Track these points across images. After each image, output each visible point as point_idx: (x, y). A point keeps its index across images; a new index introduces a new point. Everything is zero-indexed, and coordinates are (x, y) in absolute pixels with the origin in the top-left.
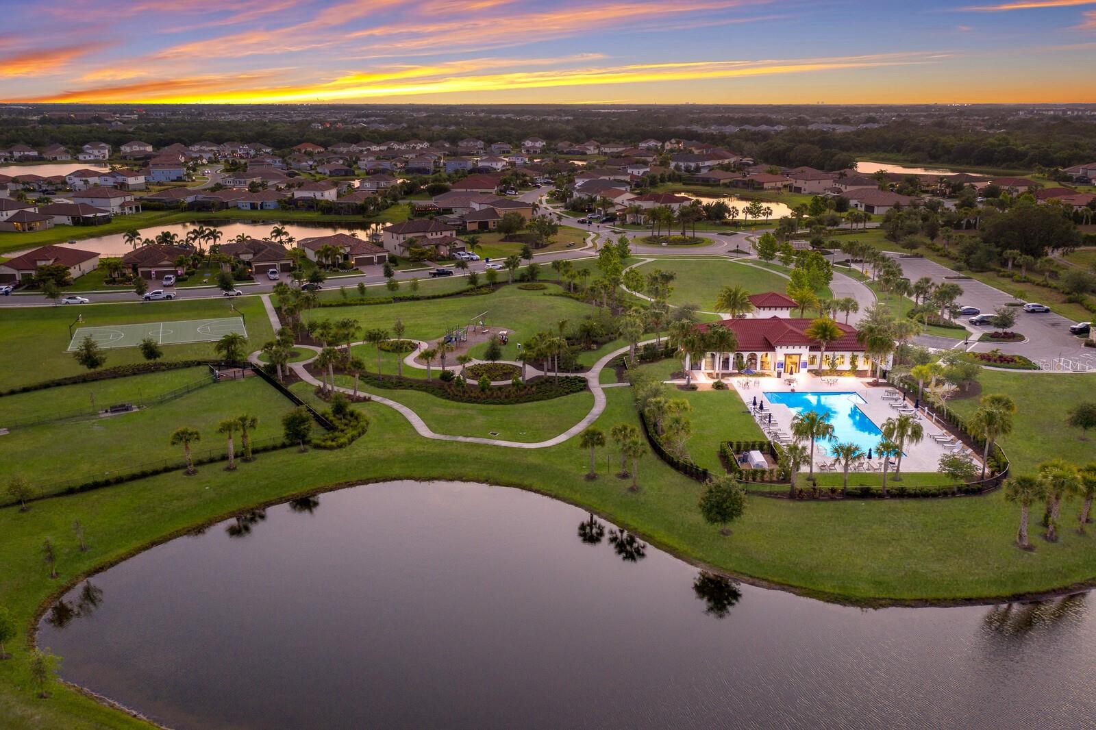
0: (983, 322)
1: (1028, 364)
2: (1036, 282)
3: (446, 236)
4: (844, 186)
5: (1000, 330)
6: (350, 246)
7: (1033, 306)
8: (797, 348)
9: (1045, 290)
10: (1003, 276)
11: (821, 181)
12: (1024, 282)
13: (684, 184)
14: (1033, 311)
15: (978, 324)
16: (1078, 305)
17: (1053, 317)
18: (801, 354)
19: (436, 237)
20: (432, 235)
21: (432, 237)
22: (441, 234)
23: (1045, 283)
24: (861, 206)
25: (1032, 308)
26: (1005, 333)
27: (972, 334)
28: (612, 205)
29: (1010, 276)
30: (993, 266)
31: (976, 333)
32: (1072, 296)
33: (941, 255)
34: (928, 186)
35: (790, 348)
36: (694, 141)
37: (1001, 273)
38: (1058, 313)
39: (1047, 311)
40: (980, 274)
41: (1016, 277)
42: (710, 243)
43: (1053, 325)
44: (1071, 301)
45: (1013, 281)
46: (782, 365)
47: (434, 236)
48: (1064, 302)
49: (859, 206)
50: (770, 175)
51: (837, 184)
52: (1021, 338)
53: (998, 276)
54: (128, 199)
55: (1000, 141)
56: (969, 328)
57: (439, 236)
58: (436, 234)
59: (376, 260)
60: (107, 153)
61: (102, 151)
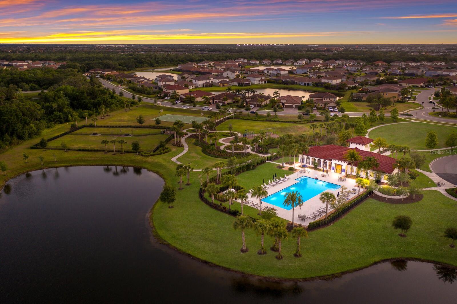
3: (331, 101)
18: (342, 165)
21: (325, 100)
22: (329, 99)
35: (337, 161)
46: (334, 168)
54: (263, 78)
58: (327, 99)
59: (294, 107)
60: (304, 62)
61: (302, 62)
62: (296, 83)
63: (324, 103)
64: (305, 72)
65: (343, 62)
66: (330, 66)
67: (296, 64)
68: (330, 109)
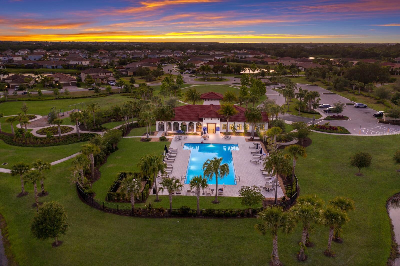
0: (329, 111)
1: (344, 131)
2: (365, 95)
3: (108, 75)
4: (298, 62)
5: (336, 115)
6: (59, 78)
7: (358, 104)
8: (213, 119)
9: (368, 98)
10: (351, 93)
11: (290, 61)
12: (359, 95)
13: (237, 63)
14: (358, 107)
15: (327, 112)
16: (381, 104)
17: (368, 109)
18: (216, 123)
19: (103, 75)
20: (101, 74)
21: (101, 75)
22: (105, 74)
23: (369, 95)
24: (303, 69)
25: (358, 105)
26: (339, 116)
27: (322, 116)
28: (195, 67)
29: (353, 93)
30: (347, 88)
31: (324, 116)
32: (380, 100)
33: (326, 85)
34: (335, 63)
35: (210, 119)
36: (251, 50)
37: (350, 91)
38: (371, 108)
39: (366, 107)
40: (340, 92)
41: (356, 93)
42: (228, 80)
43: (366, 113)
44: (378, 103)
45: (354, 95)
46: (206, 129)
47: (102, 75)
48: (376, 103)
49: (302, 69)
50: (271, 59)
51: (296, 62)
52: (347, 118)
53: (348, 93)
55: (370, 49)
56: (322, 114)
57: (104, 75)
58: (103, 74)
59: (70, 84)
60: (26, 52)
61: (24, 52)
62: (42, 67)
63: (101, 78)
64: (39, 59)
65: (67, 51)
66: (58, 54)
67: (18, 54)
68: (111, 83)
